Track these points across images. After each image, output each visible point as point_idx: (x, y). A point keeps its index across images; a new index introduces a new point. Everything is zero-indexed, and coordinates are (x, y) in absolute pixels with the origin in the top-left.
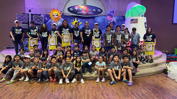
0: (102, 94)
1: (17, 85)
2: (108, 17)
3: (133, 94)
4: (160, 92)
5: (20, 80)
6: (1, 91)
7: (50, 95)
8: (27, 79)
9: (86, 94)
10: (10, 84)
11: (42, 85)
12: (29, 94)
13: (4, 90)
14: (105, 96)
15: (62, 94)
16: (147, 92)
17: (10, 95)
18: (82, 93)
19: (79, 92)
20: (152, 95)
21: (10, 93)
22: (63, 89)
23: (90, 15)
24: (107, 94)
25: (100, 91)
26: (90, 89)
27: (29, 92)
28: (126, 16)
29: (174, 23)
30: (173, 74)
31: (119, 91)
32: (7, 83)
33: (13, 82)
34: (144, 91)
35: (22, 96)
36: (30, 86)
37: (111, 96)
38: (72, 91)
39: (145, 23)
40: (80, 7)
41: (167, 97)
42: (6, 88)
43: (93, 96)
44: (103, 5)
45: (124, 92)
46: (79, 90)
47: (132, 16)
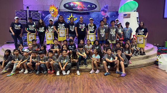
0: (97, 85)
1: (17, 77)
2: (102, 12)
3: (126, 84)
4: (151, 82)
5: (19, 72)
6: (3, 83)
7: (48, 86)
8: (26, 72)
9: (82, 85)
10: (10, 76)
11: (41, 77)
12: (28, 85)
13: (5, 82)
14: (100, 86)
15: (59, 85)
16: (139, 83)
17: (11, 86)
18: (78, 83)
19: (75, 83)
20: (144, 85)
21: (11, 84)
22: (60, 80)
23: (85, 10)
24: (101, 85)
25: (95, 81)
26: (85, 80)
27: (28, 83)
28: (119, 11)
29: (165, 17)
30: (163, 66)
31: (112, 81)
32: (7, 75)
33: (13, 74)
34: (135, 82)
35: (22, 87)
36: (30, 78)
37: (105, 87)
38: (68, 82)
39: (137, 18)
40: (75, 3)
41: (158, 86)
42: (6, 80)
43: (88, 86)
44: (97, 1)
45: (117, 82)
46: (75, 80)
47: (125, 11)
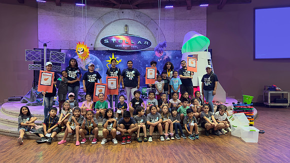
0: (137, 156)
7: (69, 158)
9: (116, 156)
14: (141, 157)
23: (134, 49)
25: (136, 152)
28: (183, 50)
29: (256, 58)
35: (32, 160)
38: (98, 153)
40: (119, 38)
43: (124, 157)
45: (166, 152)
